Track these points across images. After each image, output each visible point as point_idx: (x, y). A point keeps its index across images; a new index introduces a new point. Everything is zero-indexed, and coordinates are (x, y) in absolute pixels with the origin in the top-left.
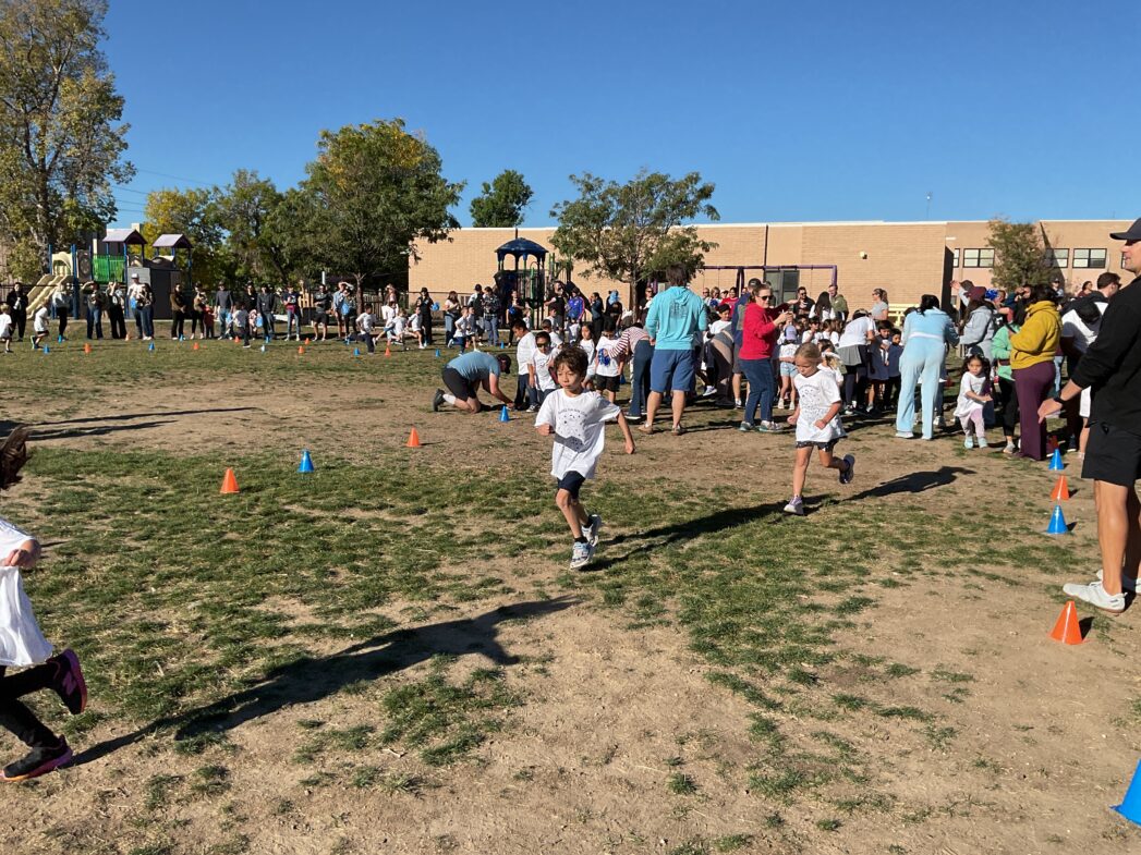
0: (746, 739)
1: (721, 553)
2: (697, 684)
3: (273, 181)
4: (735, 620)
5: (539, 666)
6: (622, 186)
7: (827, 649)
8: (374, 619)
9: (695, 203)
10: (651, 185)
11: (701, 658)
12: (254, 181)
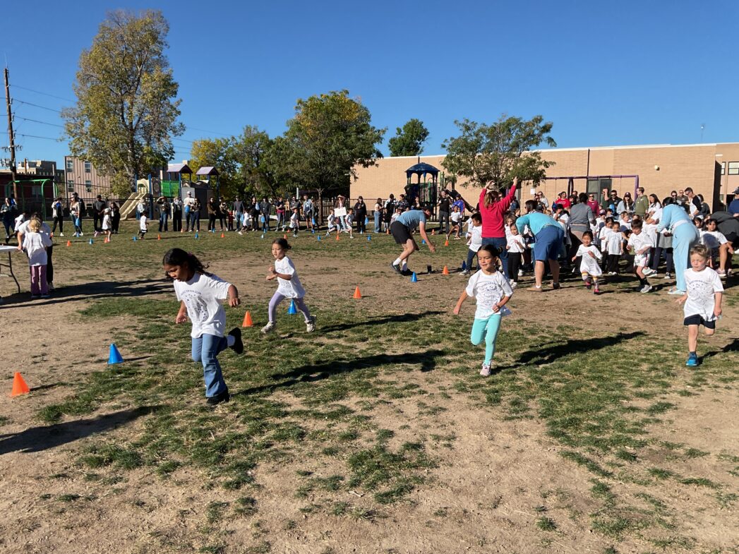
0: (589, 496)
1: (565, 371)
2: (554, 458)
3: (267, 133)
4: (577, 416)
5: (446, 442)
6: (489, 126)
7: (643, 437)
8: (339, 408)
9: (539, 135)
10: (509, 124)
11: (555, 441)
12: (255, 132)
